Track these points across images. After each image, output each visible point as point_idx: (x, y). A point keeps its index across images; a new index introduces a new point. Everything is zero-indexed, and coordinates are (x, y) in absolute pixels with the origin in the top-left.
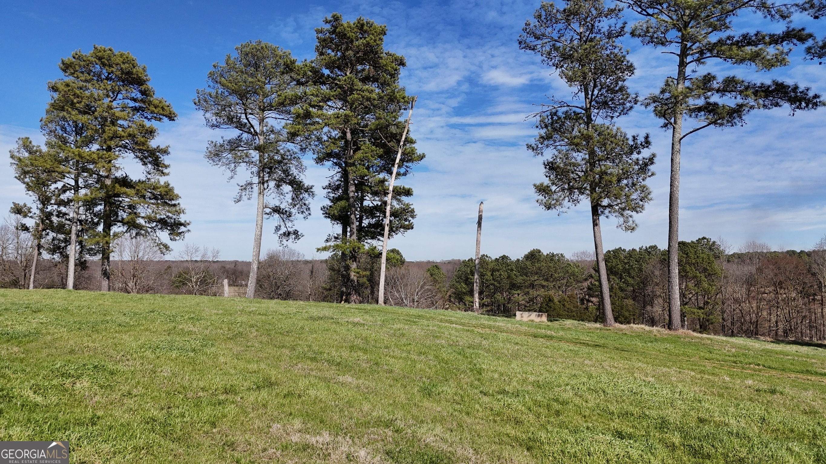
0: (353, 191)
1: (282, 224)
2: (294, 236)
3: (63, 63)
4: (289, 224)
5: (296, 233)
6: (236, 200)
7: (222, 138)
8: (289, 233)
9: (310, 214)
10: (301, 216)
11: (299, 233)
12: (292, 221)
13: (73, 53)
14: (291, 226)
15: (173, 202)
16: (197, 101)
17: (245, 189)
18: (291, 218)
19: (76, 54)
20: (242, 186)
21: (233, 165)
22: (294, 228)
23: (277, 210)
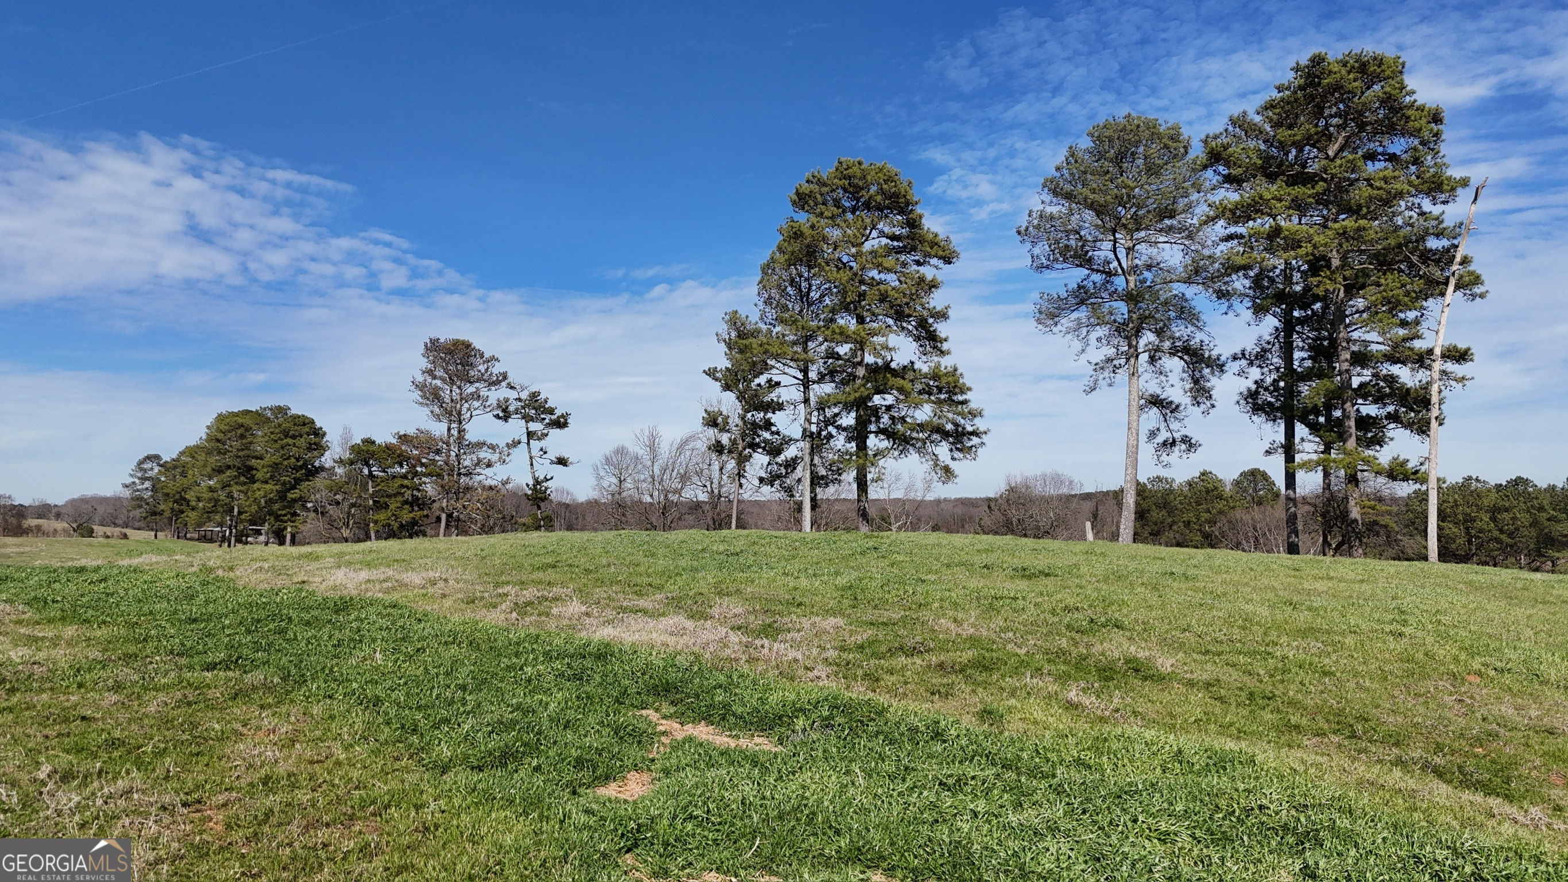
0: (1346, 360)
1: (1163, 425)
2: (1183, 447)
3: (798, 193)
4: (1174, 425)
5: (1186, 440)
6: (1087, 388)
7: (1066, 285)
8: (1173, 443)
9: (1213, 406)
10: (1197, 411)
11: (1193, 441)
12: (1180, 420)
13: (808, 175)
14: (1178, 429)
15: (961, 398)
16: (1022, 229)
17: (1102, 368)
18: (1176, 414)
19: (814, 177)
20: (1096, 364)
21: (1084, 331)
22: (1184, 432)
23: (1156, 401)
